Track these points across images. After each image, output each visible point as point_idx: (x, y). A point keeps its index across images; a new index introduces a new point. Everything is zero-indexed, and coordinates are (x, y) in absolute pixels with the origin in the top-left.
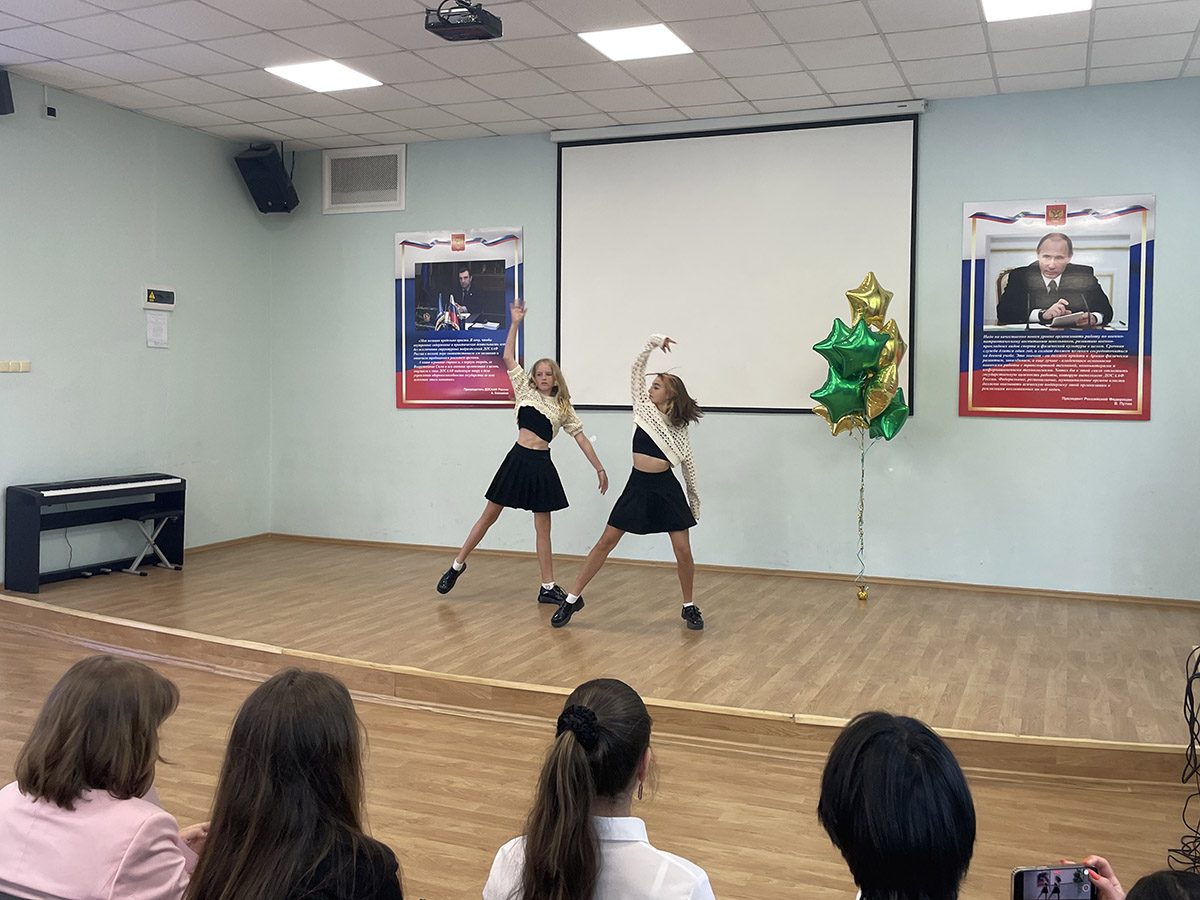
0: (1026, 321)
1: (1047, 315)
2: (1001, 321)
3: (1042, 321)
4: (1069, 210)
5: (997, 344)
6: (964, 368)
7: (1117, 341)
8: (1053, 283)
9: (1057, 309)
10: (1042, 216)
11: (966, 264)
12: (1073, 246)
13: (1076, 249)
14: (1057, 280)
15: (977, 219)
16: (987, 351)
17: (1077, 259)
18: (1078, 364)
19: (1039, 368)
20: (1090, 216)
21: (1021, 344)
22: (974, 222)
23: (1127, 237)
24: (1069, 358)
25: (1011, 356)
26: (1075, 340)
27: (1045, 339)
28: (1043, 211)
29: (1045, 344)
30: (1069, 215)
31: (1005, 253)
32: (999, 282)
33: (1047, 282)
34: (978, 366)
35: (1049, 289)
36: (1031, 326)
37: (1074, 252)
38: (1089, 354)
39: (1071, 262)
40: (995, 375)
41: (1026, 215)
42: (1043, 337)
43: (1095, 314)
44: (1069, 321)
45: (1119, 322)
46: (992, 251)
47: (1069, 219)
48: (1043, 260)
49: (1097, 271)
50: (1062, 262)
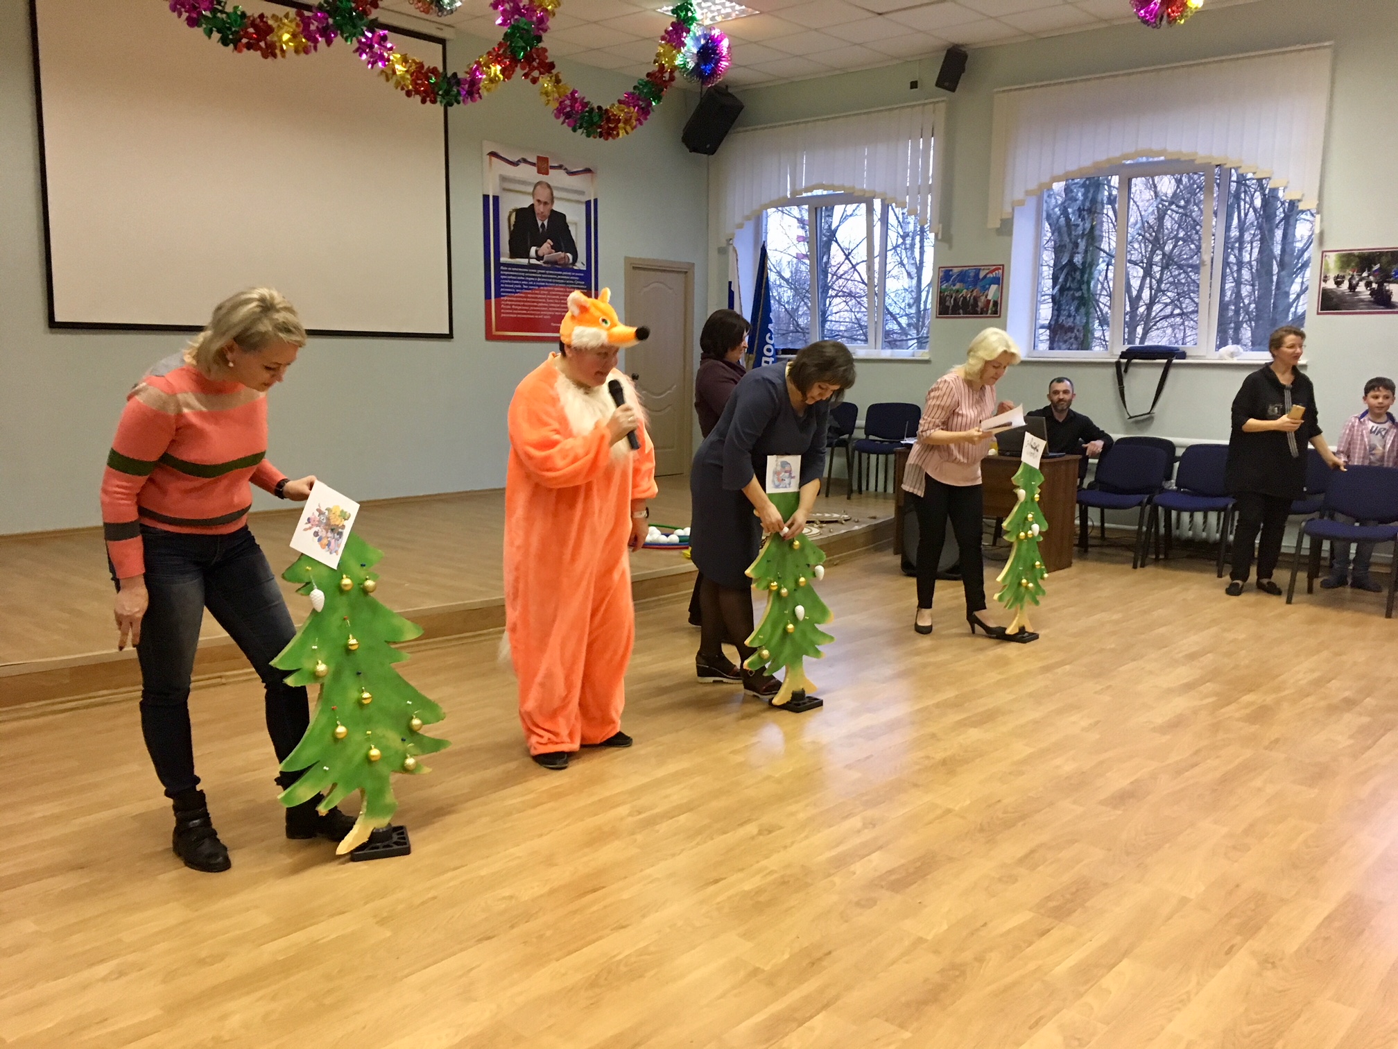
1: (540, 253)
2: (512, 257)
3: (539, 258)
4: (552, 163)
5: (510, 275)
6: (488, 296)
7: (581, 279)
8: (543, 224)
9: (547, 246)
10: (533, 164)
11: (486, 198)
12: (556, 194)
13: (557, 198)
14: (546, 223)
15: (494, 159)
16: (504, 281)
17: (558, 207)
19: (536, 298)
20: (562, 172)
21: (525, 276)
22: (490, 160)
23: (582, 193)
24: (554, 291)
25: (520, 286)
26: (557, 275)
27: (540, 273)
28: (535, 161)
29: (540, 277)
30: (553, 167)
31: (512, 194)
32: (509, 218)
33: (540, 223)
34: (498, 295)
35: (541, 230)
36: (533, 261)
37: (556, 201)
39: (555, 208)
40: (509, 303)
41: (525, 161)
42: (539, 271)
43: (569, 255)
44: (554, 259)
46: (505, 190)
47: (550, 171)
48: (536, 204)
49: (568, 219)
50: (548, 207)
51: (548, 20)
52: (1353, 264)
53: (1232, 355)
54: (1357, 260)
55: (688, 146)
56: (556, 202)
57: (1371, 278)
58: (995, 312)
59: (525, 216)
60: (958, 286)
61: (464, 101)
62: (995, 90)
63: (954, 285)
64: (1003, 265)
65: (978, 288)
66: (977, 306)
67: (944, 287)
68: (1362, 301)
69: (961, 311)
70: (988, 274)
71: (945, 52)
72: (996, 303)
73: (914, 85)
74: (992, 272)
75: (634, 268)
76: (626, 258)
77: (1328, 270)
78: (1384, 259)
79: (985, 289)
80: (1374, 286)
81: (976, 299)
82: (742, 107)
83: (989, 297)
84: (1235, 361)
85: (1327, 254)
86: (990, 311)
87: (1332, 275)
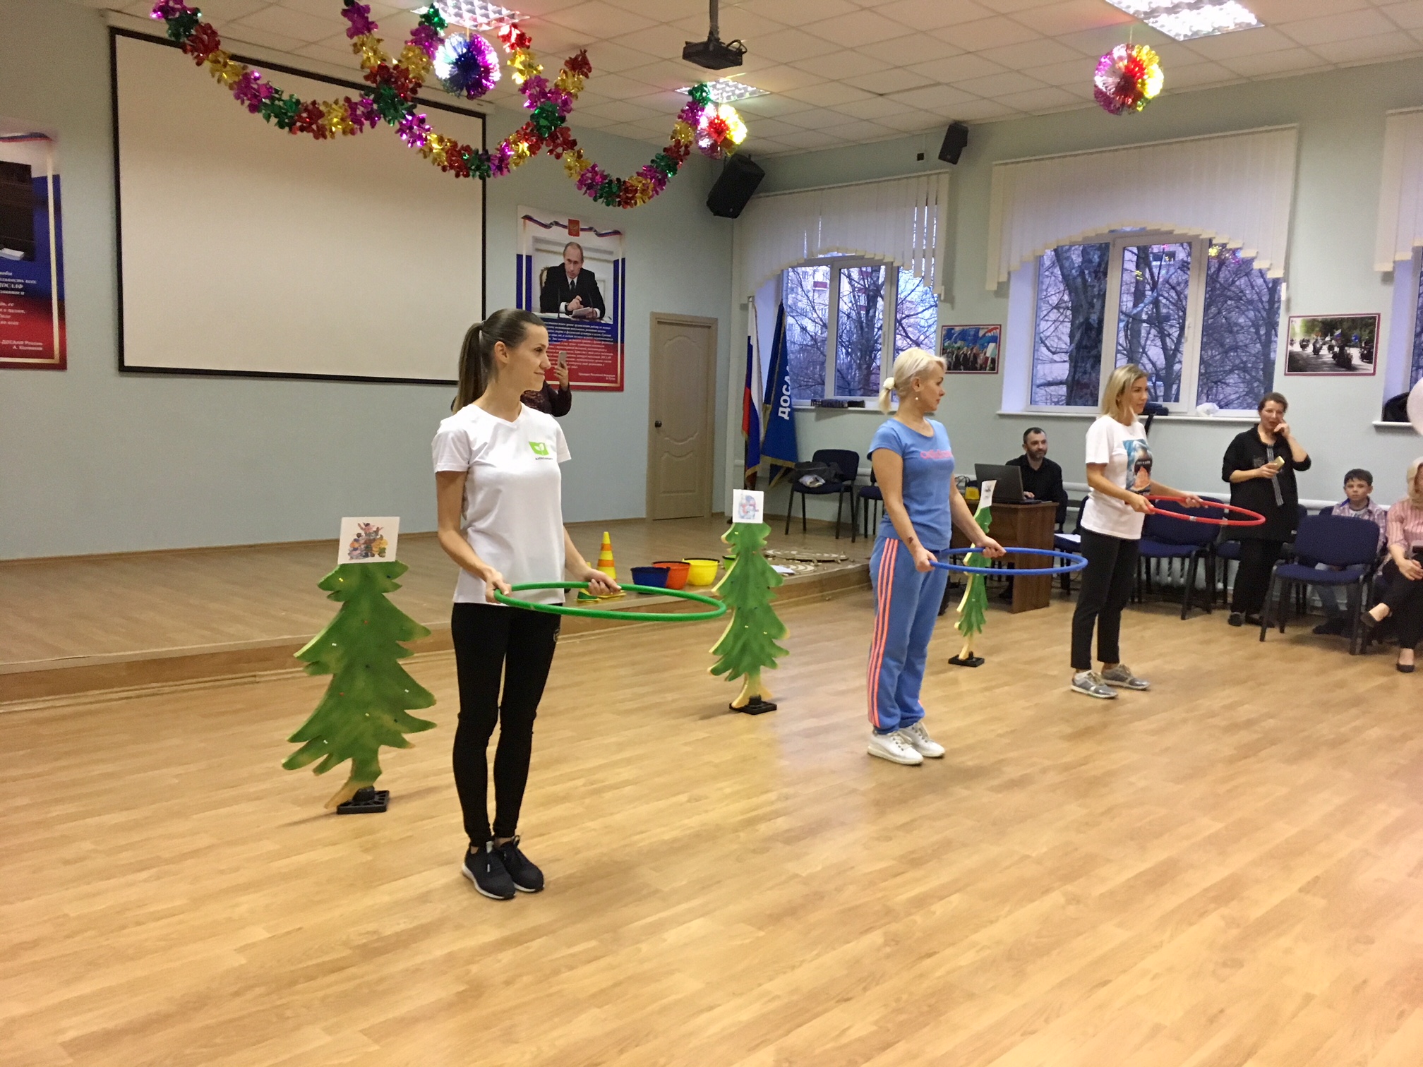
0: (557, 311)
1: (569, 308)
2: (542, 312)
3: (568, 313)
4: (582, 226)
7: (608, 332)
8: (572, 282)
9: (575, 303)
10: (565, 227)
11: (519, 257)
12: (584, 255)
13: (587, 258)
14: (575, 280)
15: (527, 221)
17: (587, 266)
18: (587, 347)
20: (592, 234)
21: (555, 329)
22: (524, 223)
23: (611, 253)
24: (582, 344)
26: (585, 328)
27: (568, 327)
28: (566, 223)
29: (568, 331)
30: (583, 230)
31: (544, 254)
32: (541, 276)
33: (570, 281)
35: (570, 286)
36: (563, 316)
38: (593, 340)
39: (584, 267)
41: (557, 224)
42: (568, 325)
43: (597, 310)
44: (582, 313)
45: (608, 319)
46: (538, 250)
47: (581, 233)
48: (567, 262)
49: (597, 277)
50: (578, 266)
51: (571, 102)
52: (1317, 329)
53: (1208, 412)
54: (1320, 325)
55: (712, 210)
56: (586, 261)
57: (1334, 342)
58: (993, 369)
59: (555, 274)
60: (959, 343)
61: (494, 174)
62: (994, 163)
63: (956, 343)
64: (1000, 325)
65: (978, 346)
66: (976, 363)
67: (946, 344)
68: (1325, 363)
69: (962, 367)
70: (986, 333)
71: (947, 127)
72: (993, 361)
73: (920, 157)
74: (990, 331)
75: (659, 322)
76: (653, 314)
77: (1294, 334)
78: (1345, 325)
79: (984, 347)
80: (1336, 349)
81: (976, 357)
82: (763, 175)
83: (988, 355)
84: (1211, 418)
85: (1294, 319)
86: (988, 368)
87: (1298, 339)
